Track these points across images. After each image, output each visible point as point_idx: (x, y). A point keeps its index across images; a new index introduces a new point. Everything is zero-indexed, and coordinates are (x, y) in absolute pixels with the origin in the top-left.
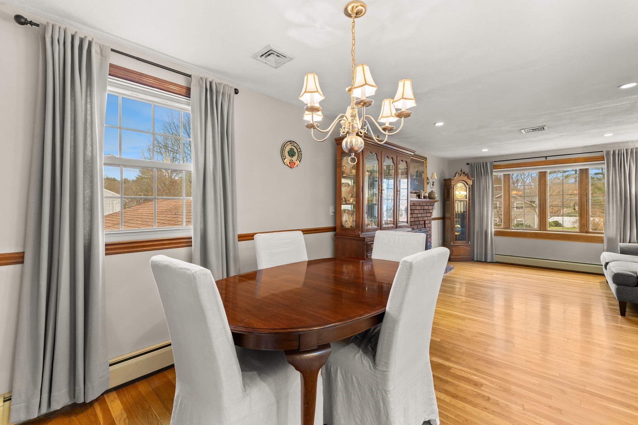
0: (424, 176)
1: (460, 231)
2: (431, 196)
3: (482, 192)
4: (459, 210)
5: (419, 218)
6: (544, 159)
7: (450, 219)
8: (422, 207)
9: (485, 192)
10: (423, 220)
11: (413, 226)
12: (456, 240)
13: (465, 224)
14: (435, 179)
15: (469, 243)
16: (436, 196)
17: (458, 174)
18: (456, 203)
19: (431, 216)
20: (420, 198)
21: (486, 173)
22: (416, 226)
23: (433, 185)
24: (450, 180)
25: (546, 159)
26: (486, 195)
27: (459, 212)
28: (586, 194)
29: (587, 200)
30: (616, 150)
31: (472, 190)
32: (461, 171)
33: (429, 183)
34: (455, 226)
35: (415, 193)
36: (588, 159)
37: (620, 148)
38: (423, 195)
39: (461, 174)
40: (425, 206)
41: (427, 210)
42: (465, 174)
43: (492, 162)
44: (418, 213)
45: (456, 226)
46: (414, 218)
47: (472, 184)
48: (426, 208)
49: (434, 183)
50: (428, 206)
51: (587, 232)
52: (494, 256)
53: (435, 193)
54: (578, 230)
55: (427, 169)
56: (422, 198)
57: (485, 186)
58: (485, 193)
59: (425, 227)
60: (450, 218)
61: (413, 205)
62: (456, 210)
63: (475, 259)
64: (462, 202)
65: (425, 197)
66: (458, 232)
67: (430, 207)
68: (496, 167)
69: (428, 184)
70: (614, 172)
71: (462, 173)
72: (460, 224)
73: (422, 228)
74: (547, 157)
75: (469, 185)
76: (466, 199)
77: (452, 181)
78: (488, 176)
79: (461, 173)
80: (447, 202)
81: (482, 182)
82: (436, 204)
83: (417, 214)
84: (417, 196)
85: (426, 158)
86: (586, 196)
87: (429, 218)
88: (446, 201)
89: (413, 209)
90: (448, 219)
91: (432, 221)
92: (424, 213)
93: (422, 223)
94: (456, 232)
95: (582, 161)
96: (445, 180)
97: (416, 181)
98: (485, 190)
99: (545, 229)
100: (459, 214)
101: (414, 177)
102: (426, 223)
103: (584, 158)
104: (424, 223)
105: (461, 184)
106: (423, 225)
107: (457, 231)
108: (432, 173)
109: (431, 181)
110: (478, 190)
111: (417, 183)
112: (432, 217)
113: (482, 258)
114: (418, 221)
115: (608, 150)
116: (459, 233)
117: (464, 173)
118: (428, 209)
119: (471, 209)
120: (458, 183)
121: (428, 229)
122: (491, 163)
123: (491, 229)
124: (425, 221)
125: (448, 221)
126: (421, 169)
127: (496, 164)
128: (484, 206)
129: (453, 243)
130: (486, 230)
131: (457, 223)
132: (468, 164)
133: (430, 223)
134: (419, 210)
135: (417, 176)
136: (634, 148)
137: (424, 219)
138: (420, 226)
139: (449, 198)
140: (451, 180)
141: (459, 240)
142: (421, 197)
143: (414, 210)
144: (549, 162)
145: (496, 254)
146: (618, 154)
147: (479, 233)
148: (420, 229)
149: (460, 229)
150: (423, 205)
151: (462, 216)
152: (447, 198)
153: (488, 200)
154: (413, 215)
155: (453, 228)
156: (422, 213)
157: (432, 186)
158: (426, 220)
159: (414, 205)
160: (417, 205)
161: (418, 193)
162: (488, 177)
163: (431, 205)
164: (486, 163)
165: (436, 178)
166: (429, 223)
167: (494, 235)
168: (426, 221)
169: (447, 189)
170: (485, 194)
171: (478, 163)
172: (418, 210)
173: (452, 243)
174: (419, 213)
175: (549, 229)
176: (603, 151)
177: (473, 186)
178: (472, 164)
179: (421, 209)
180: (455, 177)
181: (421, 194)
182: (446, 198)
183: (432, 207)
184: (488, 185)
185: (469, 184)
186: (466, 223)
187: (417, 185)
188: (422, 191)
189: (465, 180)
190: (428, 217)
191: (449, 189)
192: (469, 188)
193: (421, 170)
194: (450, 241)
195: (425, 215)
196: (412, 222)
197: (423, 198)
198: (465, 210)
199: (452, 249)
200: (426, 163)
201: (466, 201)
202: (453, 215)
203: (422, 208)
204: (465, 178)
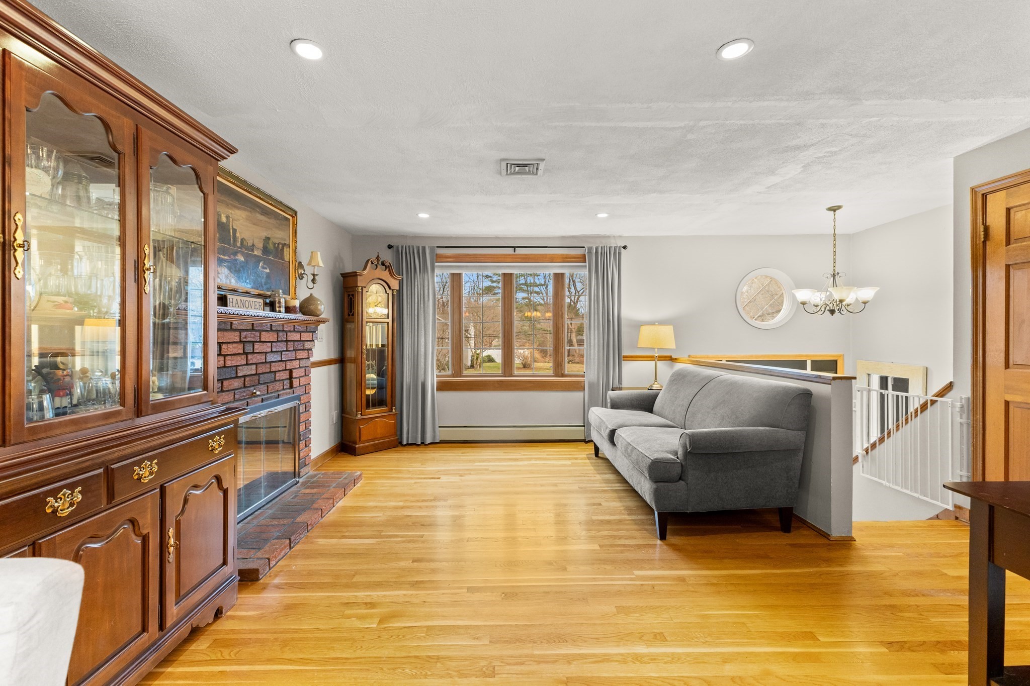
0: (288, 254)
1: (376, 386)
2: (306, 308)
3: (416, 305)
4: (374, 343)
5: (273, 364)
6: (510, 251)
7: (355, 363)
8: (281, 334)
9: (422, 306)
10: (286, 370)
11: (252, 388)
12: (368, 407)
13: (385, 368)
14: (319, 266)
15: (394, 410)
16: (322, 308)
17: (372, 263)
18: (368, 327)
19: (308, 358)
20: (276, 312)
21: (424, 269)
22: (262, 386)
23: (313, 281)
24: (354, 275)
25: (515, 252)
26: (424, 311)
27: (374, 347)
28: (562, 314)
29: (562, 324)
30: (599, 246)
31: (398, 300)
32: (378, 258)
33: (305, 276)
34: (365, 376)
35: (259, 296)
36: (567, 258)
37: (603, 245)
38: (283, 304)
39: (376, 265)
40: (290, 331)
41: (296, 343)
42: (386, 266)
43: (434, 247)
44: (269, 350)
45: (368, 376)
46: (255, 366)
47: (398, 289)
48: (295, 336)
49: (316, 278)
50: (298, 331)
51: (563, 375)
52: (438, 429)
53: (319, 300)
54: (551, 372)
55: (298, 240)
56: (280, 312)
57: (422, 293)
58: (422, 308)
59: (291, 387)
60: (354, 361)
61: (250, 327)
62: (368, 343)
63: (405, 442)
64: (380, 326)
65: (288, 310)
66: (373, 388)
67: (306, 336)
68: (439, 258)
69: (302, 279)
70: (596, 281)
71: (380, 263)
72: (376, 372)
73: (283, 389)
74: (516, 248)
75: (393, 290)
76: (388, 318)
77: (358, 277)
78: (426, 274)
79: (378, 263)
80: (349, 326)
81: (416, 287)
82: (321, 327)
83: (266, 353)
84: (266, 304)
85: (296, 213)
86: (562, 318)
87: (303, 363)
88: (348, 322)
89: (249, 339)
90: (351, 362)
91: (312, 370)
92: (287, 350)
93: (284, 378)
94: (369, 388)
95: (560, 261)
96: (345, 276)
97: (264, 263)
98: (422, 301)
99: (511, 374)
100: (372, 350)
101: (256, 253)
102: (294, 375)
103: (562, 255)
104: (288, 377)
105: (378, 286)
106: (287, 383)
107: (370, 386)
108: (312, 252)
109: (309, 270)
110: (409, 301)
111: (268, 271)
112: (312, 359)
113: (416, 438)
114: (270, 372)
115: (591, 246)
116: (373, 391)
117: (383, 264)
118: (300, 341)
119: (397, 339)
120: (370, 284)
121: (299, 391)
122: (432, 249)
123: (432, 378)
124: (291, 371)
125: (351, 368)
126: (278, 235)
127: (440, 251)
128: (420, 334)
129: (361, 414)
130: (423, 381)
131: (371, 369)
132: (390, 247)
133: (306, 374)
134: (272, 342)
135: (265, 250)
136: (617, 247)
137: (288, 367)
138: (278, 386)
139: (353, 315)
140: (357, 275)
141: (374, 406)
142: (278, 309)
143: (253, 342)
144: (519, 258)
145: (440, 427)
146: (601, 253)
147: (411, 388)
148: (276, 394)
149: (375, 382)
150: (283, 331)
151: (380, 354)
152: (349, 315)
153: (426, 322)
154: (250, 356)
155: (361, 383)
156: (282, 352)
157: (311, 285)
158: (296, 368)
159: (253, 329)
160: (264, 328)
161: (270, 297)
162: (426, 277)
163: (307, 331)
164: (424, 248)
165: (321, 264)
166: (303, 374)
167: (437, 390)
168: (294, 371)
169: (349, 295)
170: (422, 310)
171: (409, 246)
172: (269, 345)
173: (360, 416)
174: (272, 351)
175: (516, 373)
176: (584, 247)
177: (400, 292)
178: (398, 247)
179: (278, 341)
180: (365, 269)
181: (277, 299)
182: (346, 316)
183: (311, 334)
184: (426, 291)
185: (392, 288)
186: (387, 366)
187: (268, 276)
188: (281, 291)
189: (385, 279)
190: (299, 359)
191: (353, 295)
192: (393, 295)
193: (282, 239)
194: (354, 410)
195: (292, 355)
196: (247, 379)
197: (283, 310)
198: (385, 343)
199: (360, 428)
200: (293, 222)
201: (388, 323)
202: (362, 352)
203: (282, 337)
204: (385, 275)
